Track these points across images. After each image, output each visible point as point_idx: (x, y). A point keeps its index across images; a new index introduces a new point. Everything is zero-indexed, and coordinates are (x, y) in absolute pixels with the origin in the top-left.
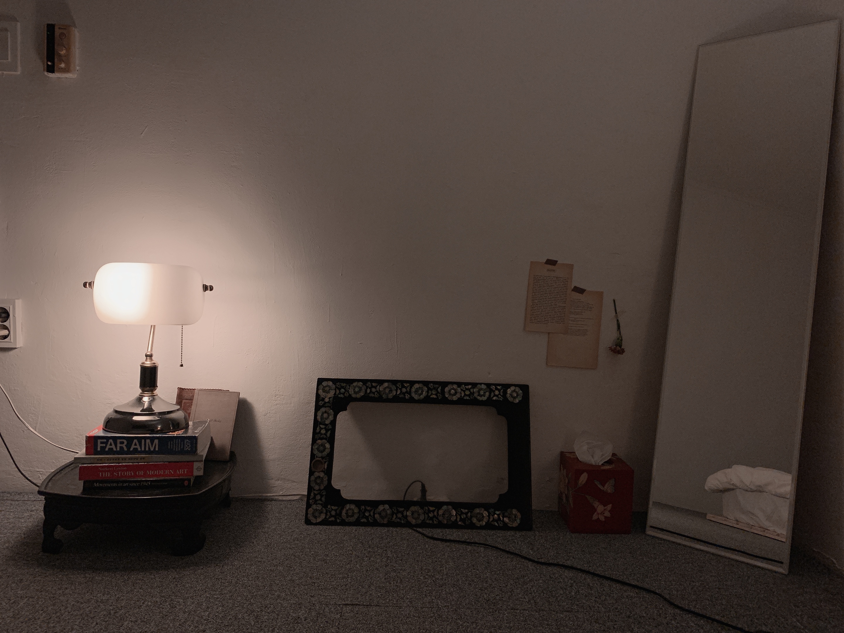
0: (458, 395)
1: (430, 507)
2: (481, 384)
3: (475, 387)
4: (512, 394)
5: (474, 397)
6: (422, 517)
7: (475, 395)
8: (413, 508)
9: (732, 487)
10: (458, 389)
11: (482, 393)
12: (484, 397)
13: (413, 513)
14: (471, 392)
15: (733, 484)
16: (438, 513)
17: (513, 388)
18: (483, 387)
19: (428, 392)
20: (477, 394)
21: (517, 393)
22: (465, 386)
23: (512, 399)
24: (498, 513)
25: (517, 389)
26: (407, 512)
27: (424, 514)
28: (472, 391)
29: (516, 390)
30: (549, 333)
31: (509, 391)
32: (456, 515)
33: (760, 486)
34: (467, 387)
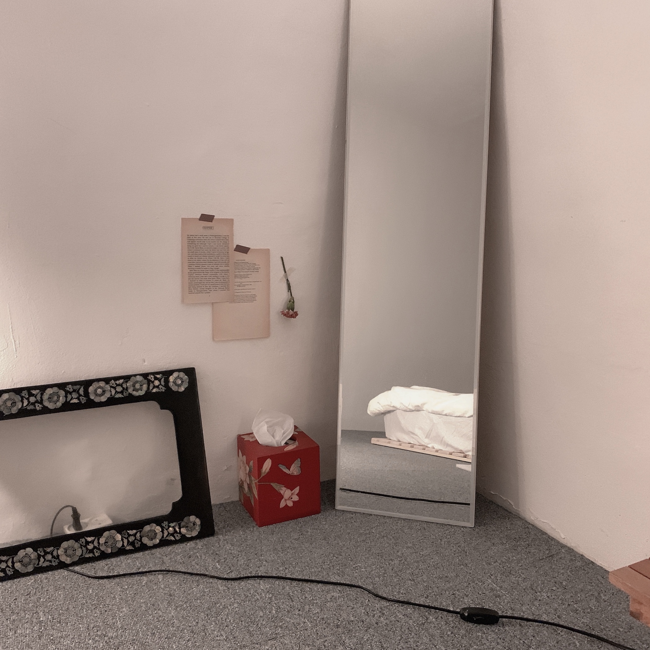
0: (108, 395)
1: (87, 537)
2: (135, 375)
3: (128, 381)
4: (175, 382)
5: (128, 393)
6: (79, 552)
7: (129, 391)
8: (65, 544)
9: (392, 409)
10: (106, 386)
11: (137, 386)
12: (141, 390)
13: (66, 550)
14: (123, 388)
15: (393, 407)
16: (99, 543)
17: (175, 375)
18: (139, 378)
19: (66, 397)
20: (132, 388)
21: (181, 379)
22: (115, 381)
23: (177, 387)
24: (172, 525)
25: (182, 374)
26: (58, 551)
27: (81, 548)
28: (125, 386)
29: (180, 376)
30: (213, 303)
31: (171, 379)
32: (122, 540)
33: (418, 406)
34: (118, 382)
